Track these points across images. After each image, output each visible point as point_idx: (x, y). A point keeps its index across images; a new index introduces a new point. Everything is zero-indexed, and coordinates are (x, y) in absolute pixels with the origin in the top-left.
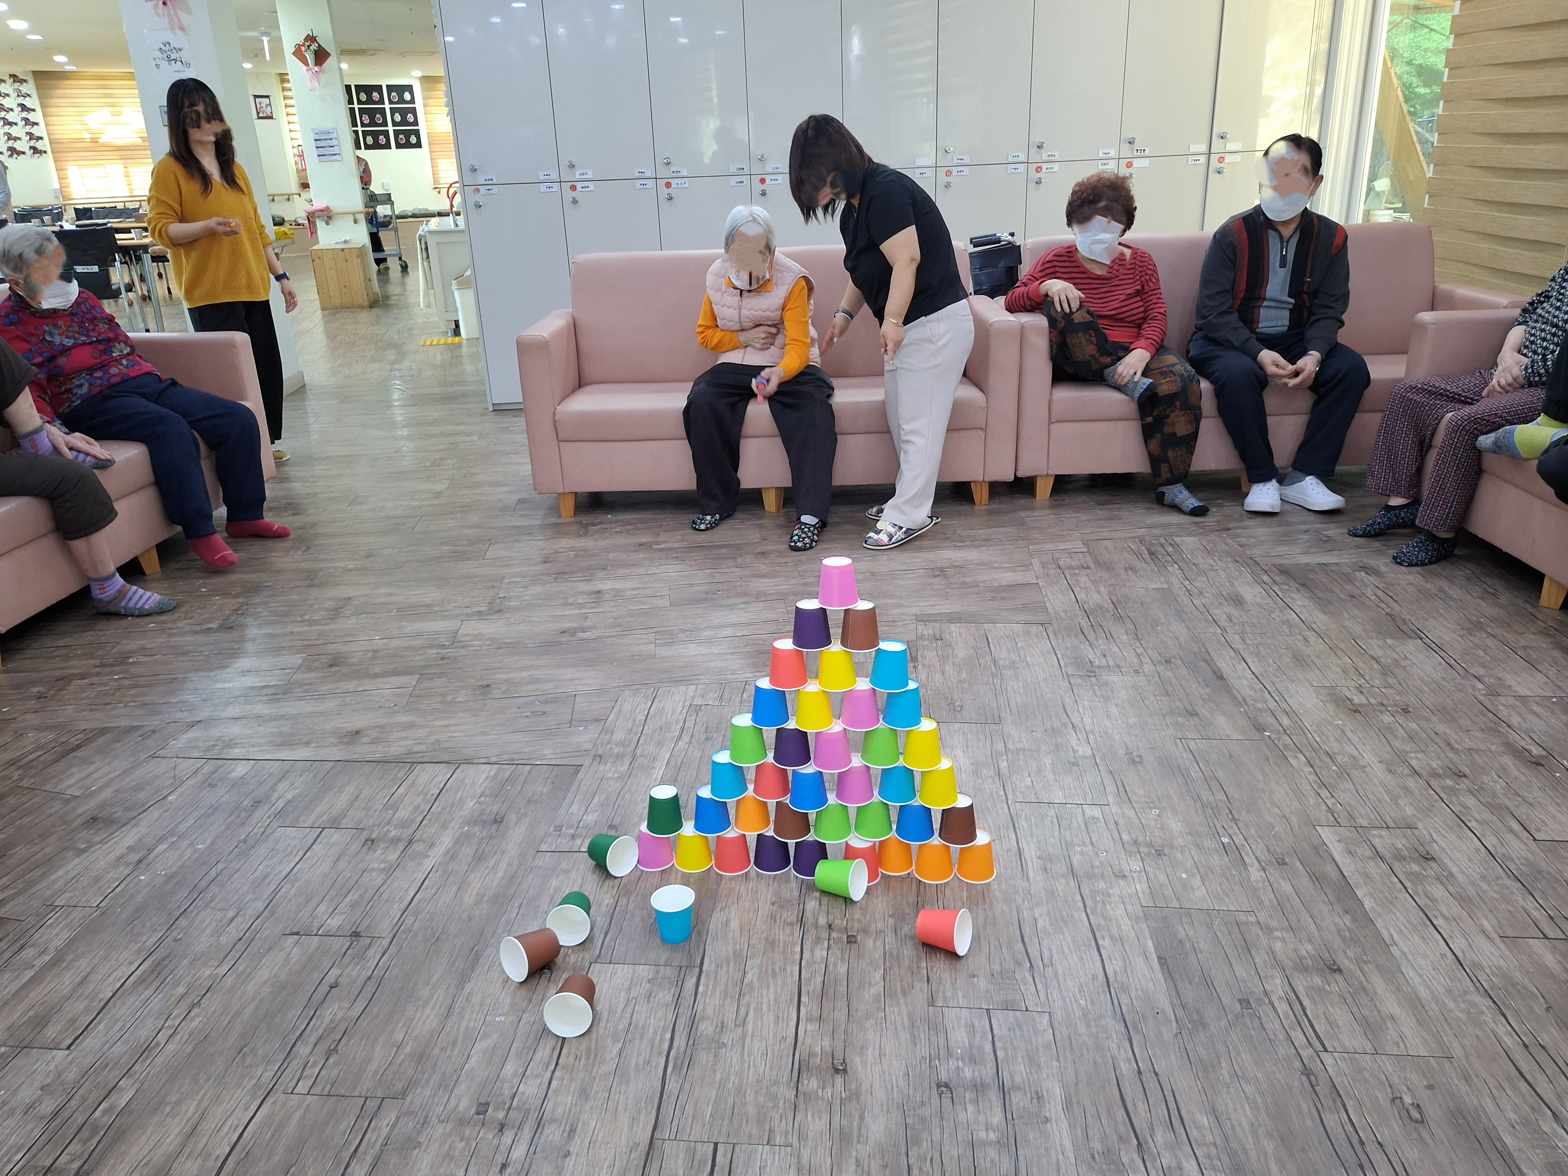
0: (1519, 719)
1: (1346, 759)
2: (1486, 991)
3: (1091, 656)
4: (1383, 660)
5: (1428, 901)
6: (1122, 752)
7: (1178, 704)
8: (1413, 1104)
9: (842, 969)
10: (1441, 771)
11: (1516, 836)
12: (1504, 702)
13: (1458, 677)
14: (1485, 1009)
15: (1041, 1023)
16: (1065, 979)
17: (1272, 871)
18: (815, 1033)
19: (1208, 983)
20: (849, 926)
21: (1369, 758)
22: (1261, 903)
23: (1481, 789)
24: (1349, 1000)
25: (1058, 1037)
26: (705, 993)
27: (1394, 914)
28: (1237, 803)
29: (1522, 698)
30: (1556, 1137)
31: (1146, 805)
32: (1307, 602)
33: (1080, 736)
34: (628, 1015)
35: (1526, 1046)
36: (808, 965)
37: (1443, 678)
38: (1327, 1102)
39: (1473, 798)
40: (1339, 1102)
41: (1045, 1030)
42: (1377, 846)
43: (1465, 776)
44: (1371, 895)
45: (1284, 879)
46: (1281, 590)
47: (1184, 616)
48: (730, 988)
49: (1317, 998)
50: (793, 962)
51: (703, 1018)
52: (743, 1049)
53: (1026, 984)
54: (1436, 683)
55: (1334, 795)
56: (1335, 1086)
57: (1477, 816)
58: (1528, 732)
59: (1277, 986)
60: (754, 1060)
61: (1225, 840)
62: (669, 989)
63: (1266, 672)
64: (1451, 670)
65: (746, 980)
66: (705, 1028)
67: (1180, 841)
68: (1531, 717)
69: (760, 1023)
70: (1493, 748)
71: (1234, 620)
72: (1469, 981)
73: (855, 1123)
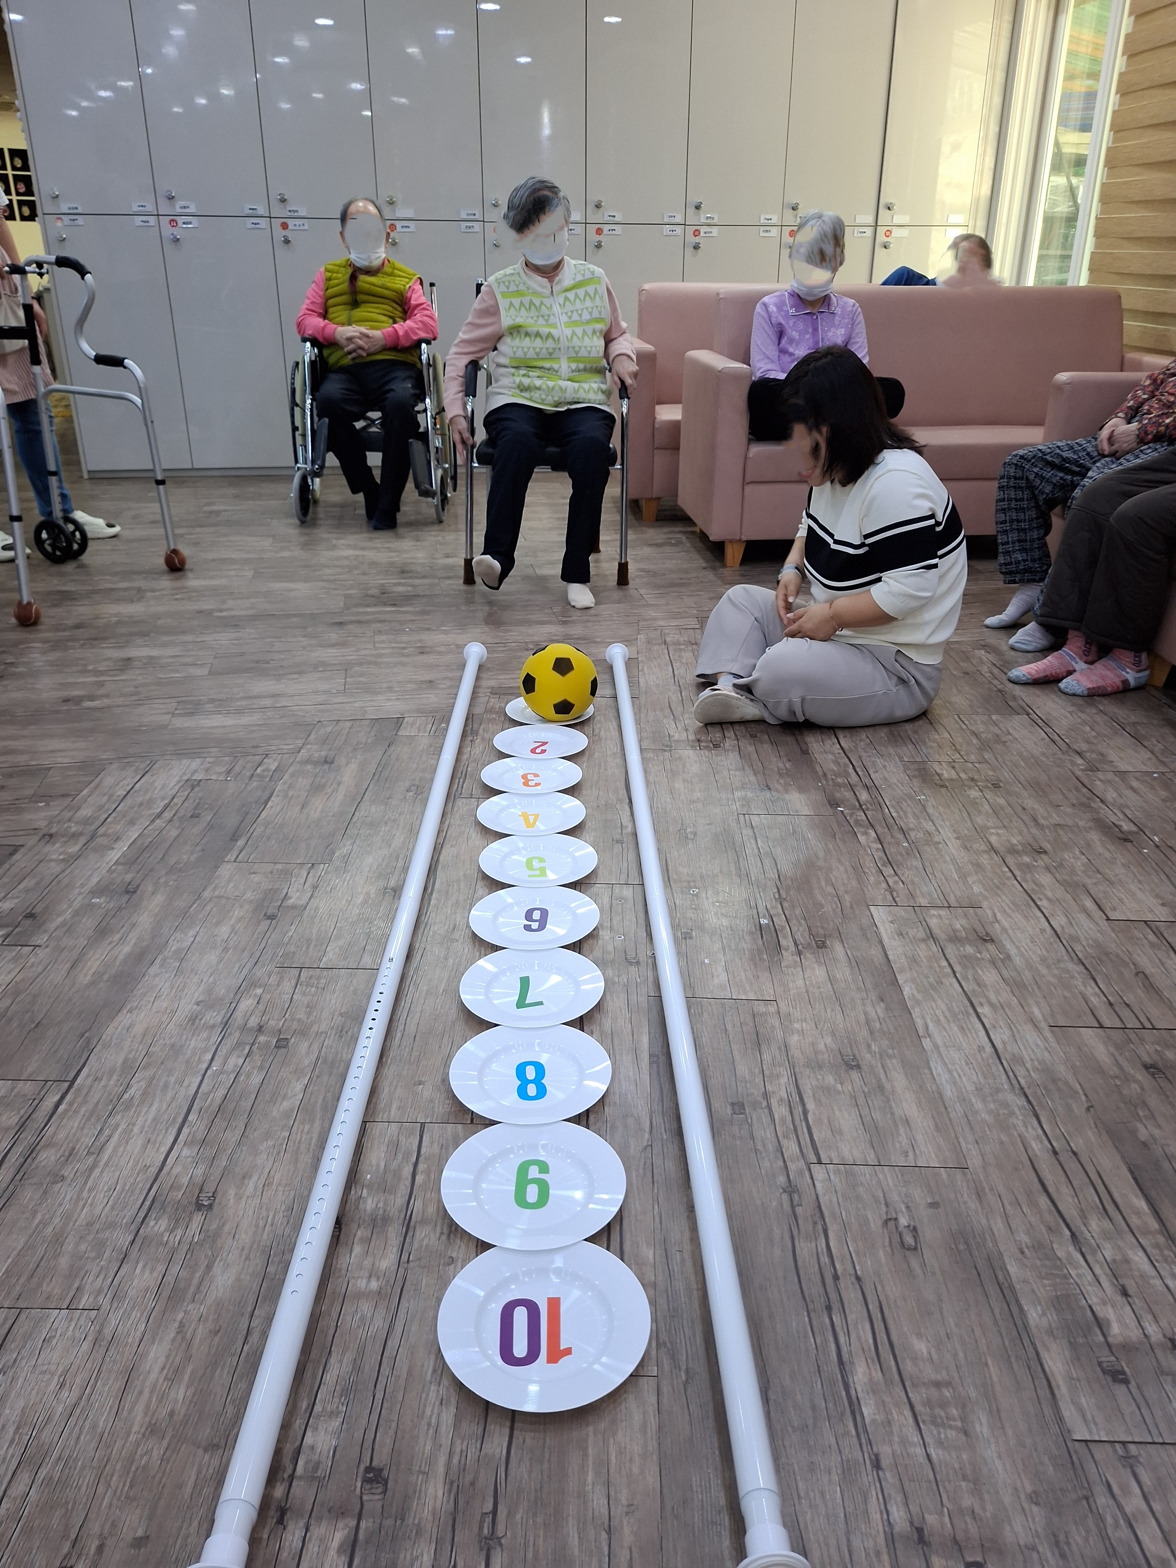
0: (1115, 795)
1: (920, 835)
2: (1022, 1088)
4: (984, 736)
8: (908, 1226)
10: (1020, 848)
11: (1089, 916)
12: (1101, 777)
13: (1059, 752)
14: (1016, 1110)
17: (808, 955)
21: (945, 833)
23: (1059, 866)
24: (861, 1101)
29: (1122, 774)
30: (1070, 1263)
31: (686, 884)
35: (1055, 1153)
37: (1044, 754)
38: (806, 1226)
39: (1049, 875)
40: (820, 1227)
42: (933, 927)
43: (1045, 852)
52: (86, 1183)
54: (1034, 758)
55: (899, 872)
56: (819, 1206)
57: (1050, 894)
58: (1123, 808)
60: (94, 1197)
61: (765, 921)
63: (855, 745)
64: (1053, 746)
66: (47, 1157)
68: (1129, 793)
70: (1081, 823)
72: (1004, 1077)
73: (197, 1275)
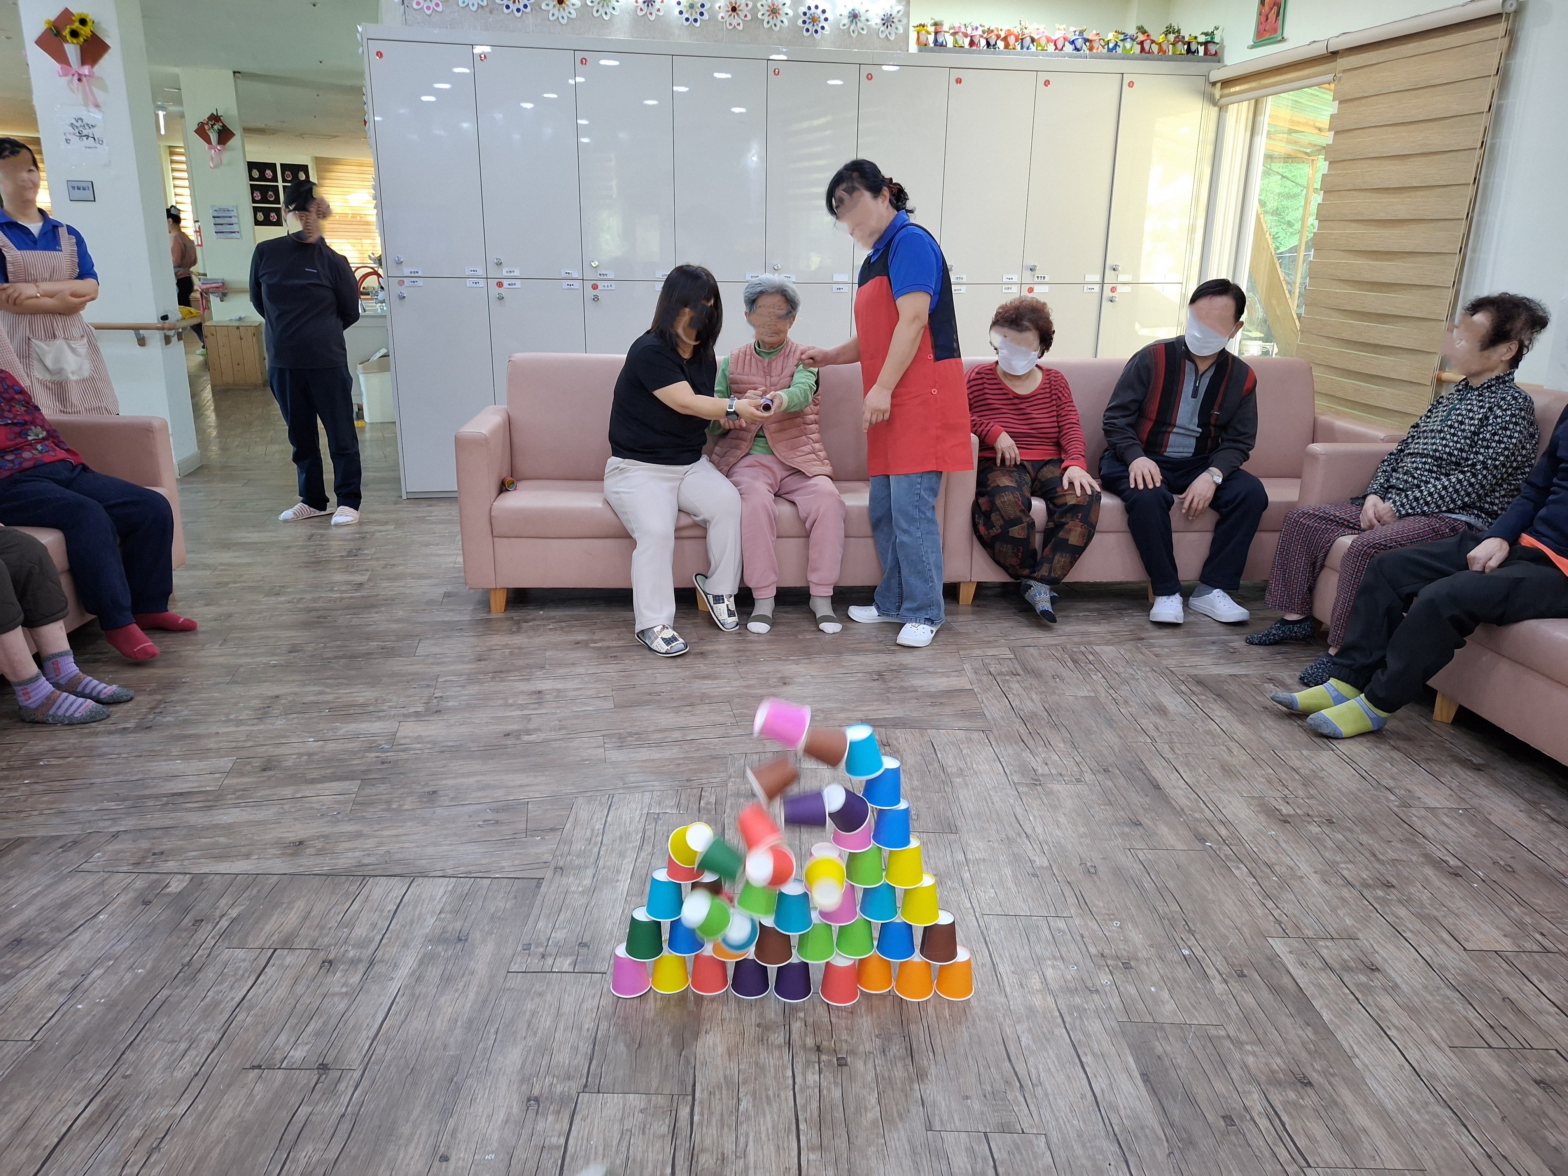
0: (1433, 831)
1: (1284, 869)
2: (1445, 1101)
3: (1034, 765)
4: (1302, 771)
5: (1379, 1012)
6: (1076, 864)
7: (1122, 813)
9: (837, 1093)
10: (1371, 882)
11: (1448, 946)
12: (1415, 812)
13: (1371, 787)
14: (1447, 1120)
15: (1039, 1146)
16: (1055, 1099)
17: (1233, 983)
18: (818, 1163)
19: (1190, 1099)
20: (837, 1049)
21: (1304, 868)
22: (1228, 1016)
23: (1409, 900)
24: (1323, 1114)
25: (1057, 1160)
26: (701, 1123)
27: (1350, 1025)
28: (1191, 914)
29: (1432, 810)
31: (1107, 917)
32: (1225, 713)
33: (1035, 846)
34: (624, 1149)
35: (1489, 1156)
36: (802, 1090)
37: (1359, 790)
39: (1404, 909)
41: (1044, 1153)
42: (1325, 957)
43: (1394, 887)
44: (1327, 1006)
45: (1245, 991)
46: (1200, 700)
47: (1115, 725)
48: (726, 1117)
49: (1294, 1113)
50: (787, 1087)
51: (702, 1150)
53: (1019, 1105)
54: (1352, 793)
55: (1279, 906)
57: (1409, 926)
58: (1443, 843)
59: (1255, 1101)
61: (1186, 952)
62: (664, 1120)
63: (1198, 781)
64: (1363, 781)
65: (741, 1108)
66: (706, 1161)
67: (1144, 954)
68: (1442, 828)
69: (760, 1153)
70: (1413, 858)
71: (1161, 730)
72: (1427, 1091)
